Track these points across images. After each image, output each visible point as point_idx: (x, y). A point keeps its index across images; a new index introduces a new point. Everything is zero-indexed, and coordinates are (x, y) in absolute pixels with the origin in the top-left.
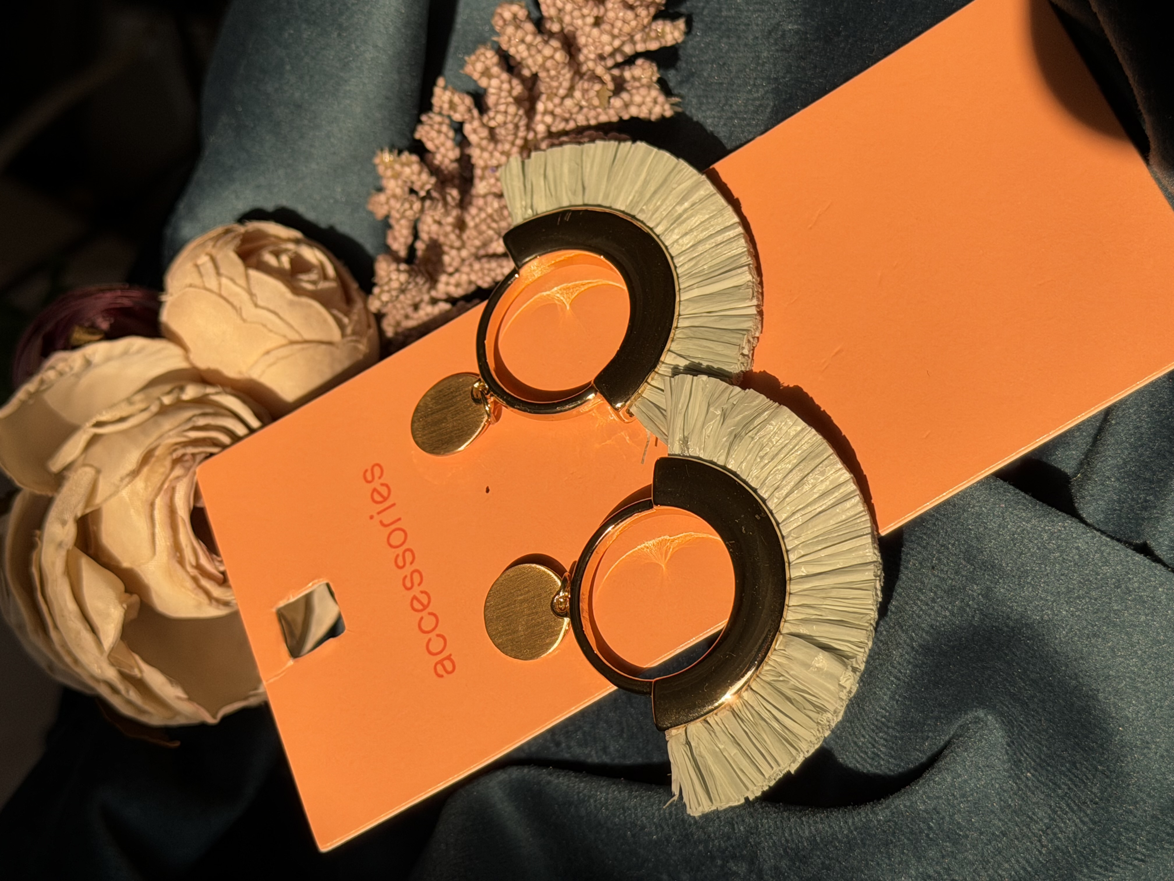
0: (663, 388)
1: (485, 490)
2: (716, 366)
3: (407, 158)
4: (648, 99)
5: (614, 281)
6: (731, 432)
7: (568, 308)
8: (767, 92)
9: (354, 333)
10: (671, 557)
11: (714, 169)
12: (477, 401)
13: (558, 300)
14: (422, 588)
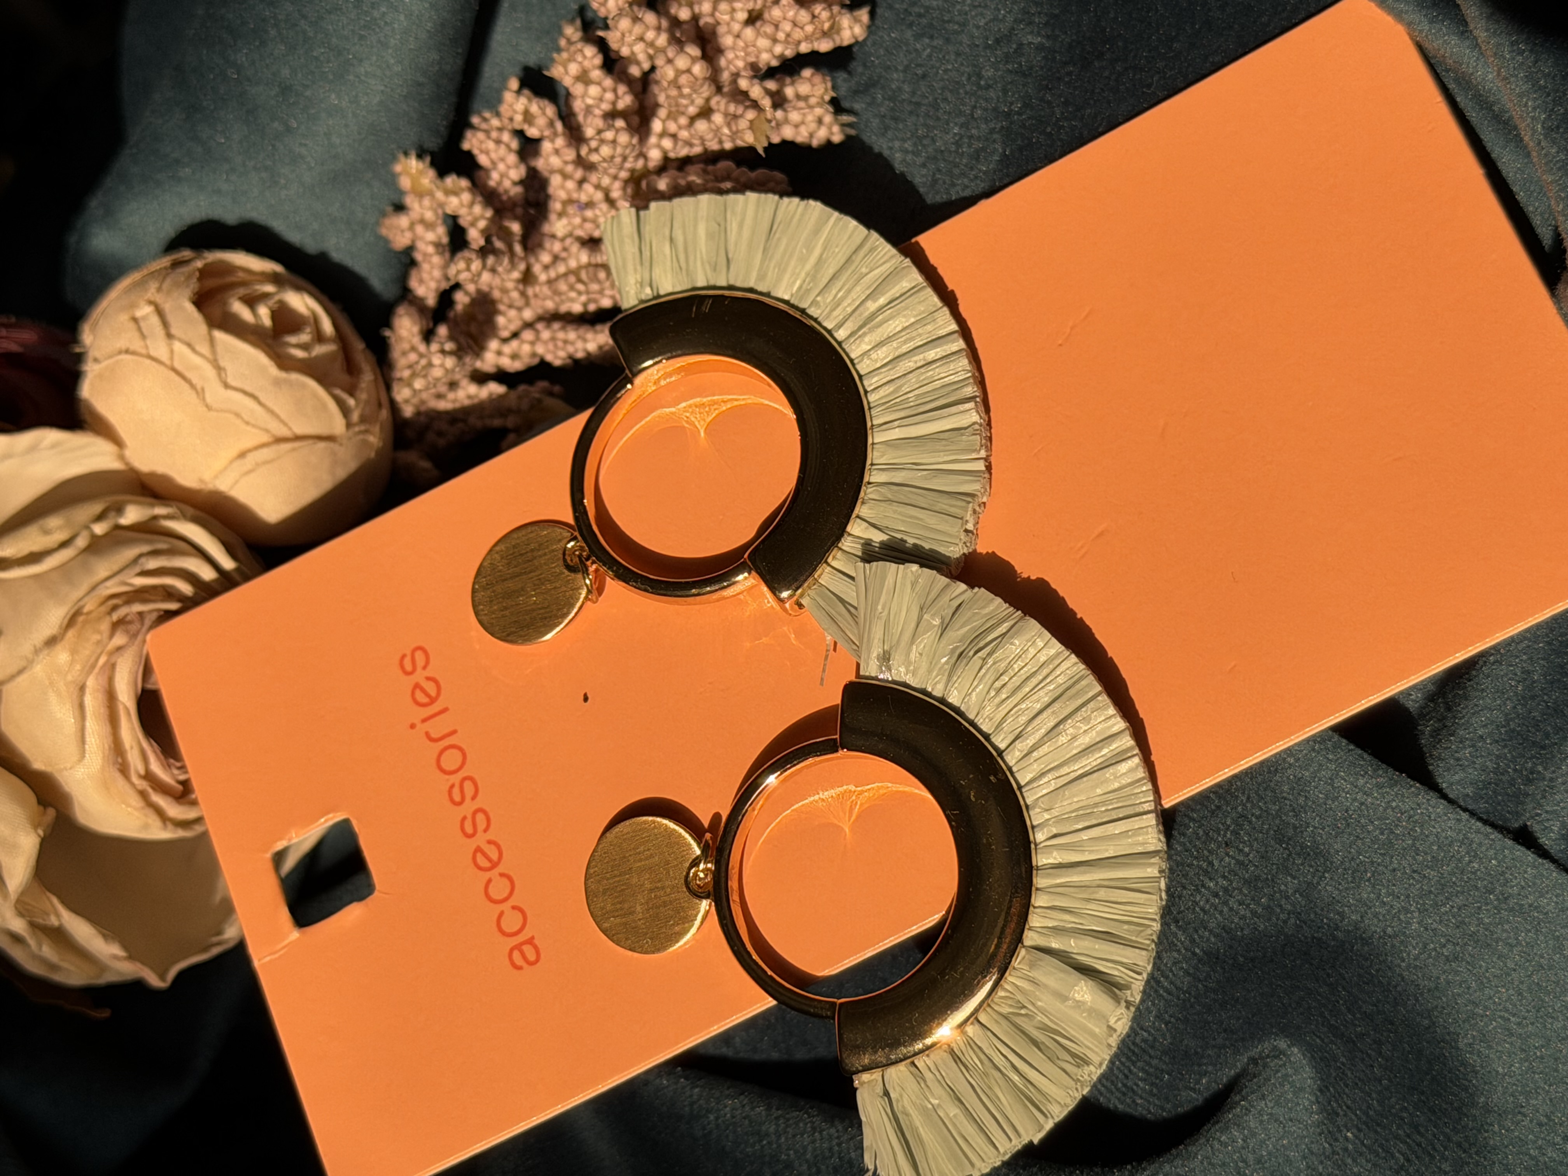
0: (854, 575)
1: (582, 698)
2: (927, 546)
3: (453, 182)
4: (810, 118)
5: (770, 401)
6: (953, 651)
7: (702, 434)
8: (992, 131)
9: (363, 419)
10: (858, 817)
11: (917, 243)
12: (571, 569)
13: (687, 422)
14: (490, 835)
